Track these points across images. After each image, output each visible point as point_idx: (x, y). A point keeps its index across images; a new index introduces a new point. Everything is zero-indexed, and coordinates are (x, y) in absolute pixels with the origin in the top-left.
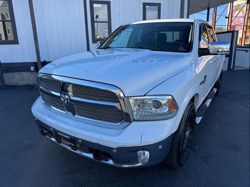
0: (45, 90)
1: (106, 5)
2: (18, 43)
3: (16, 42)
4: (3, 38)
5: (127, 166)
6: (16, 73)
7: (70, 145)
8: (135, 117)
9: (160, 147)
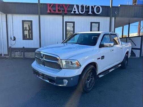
0: (38, 58)
1: (73, 23)
2: (33, 40)
3: (32, 39)
4: (28, 37)
5: (61, 85)
6: (30, 53)
7: (42, 77)
8: (64, 67)
9: (72, 79)
